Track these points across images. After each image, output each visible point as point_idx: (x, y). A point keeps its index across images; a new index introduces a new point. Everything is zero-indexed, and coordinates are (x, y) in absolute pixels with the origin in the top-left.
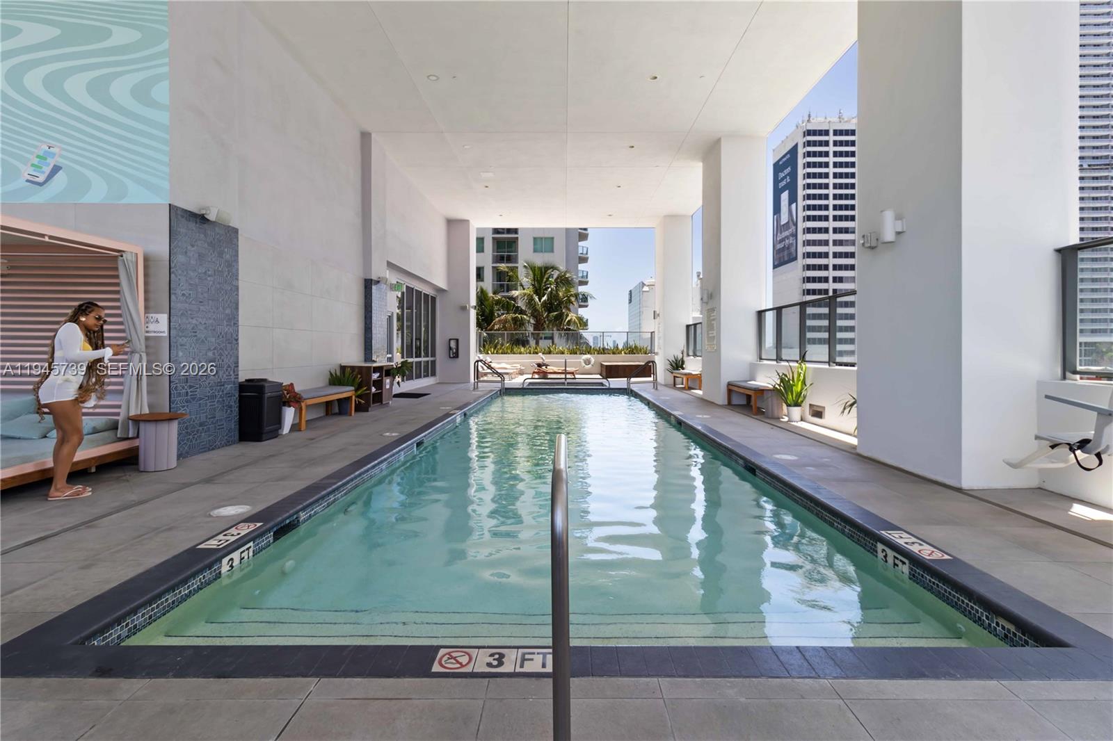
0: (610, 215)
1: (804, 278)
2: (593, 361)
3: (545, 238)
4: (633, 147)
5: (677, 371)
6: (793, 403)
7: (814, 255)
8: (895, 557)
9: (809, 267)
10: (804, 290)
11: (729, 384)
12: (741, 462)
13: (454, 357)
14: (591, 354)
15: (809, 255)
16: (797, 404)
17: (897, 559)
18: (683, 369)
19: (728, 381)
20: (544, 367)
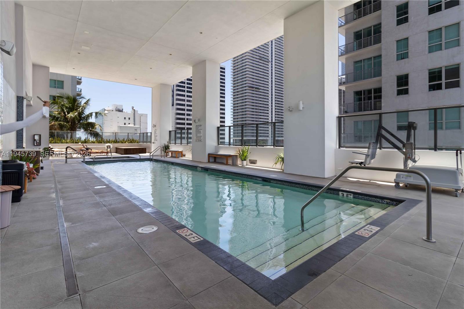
0: (136, 79)
1: (176, 113)
2: (112, 146)
3: (58, 81)
4: (171, 55)
5: (167, 150)
6: (244, 160)
7: (180, 105)
8: (347, 194)
9: (178, 109)
10: (176, 118)
11: (209, 154)
12: (261, 179)
13: (37, 145)
14: (110, 143)
15: (178, 104)
16: (245, 160)
17: (348, 194)
18: (169, 149)
19: (208, 153)
20: (90, 150)
